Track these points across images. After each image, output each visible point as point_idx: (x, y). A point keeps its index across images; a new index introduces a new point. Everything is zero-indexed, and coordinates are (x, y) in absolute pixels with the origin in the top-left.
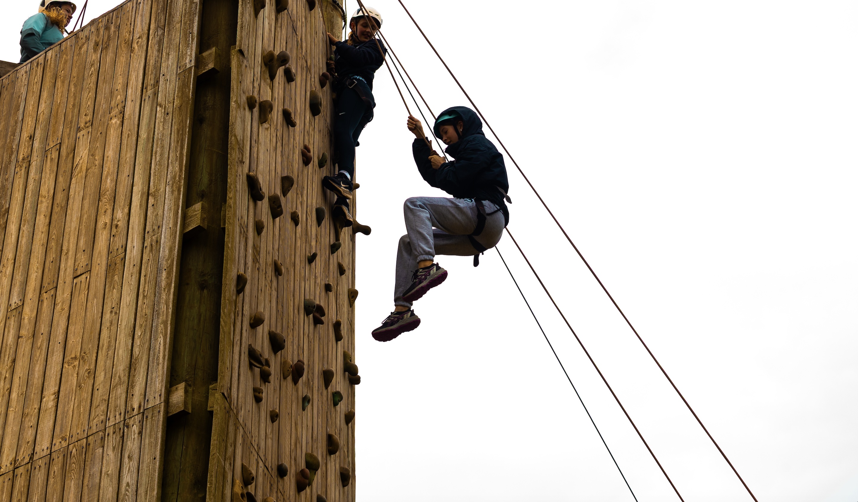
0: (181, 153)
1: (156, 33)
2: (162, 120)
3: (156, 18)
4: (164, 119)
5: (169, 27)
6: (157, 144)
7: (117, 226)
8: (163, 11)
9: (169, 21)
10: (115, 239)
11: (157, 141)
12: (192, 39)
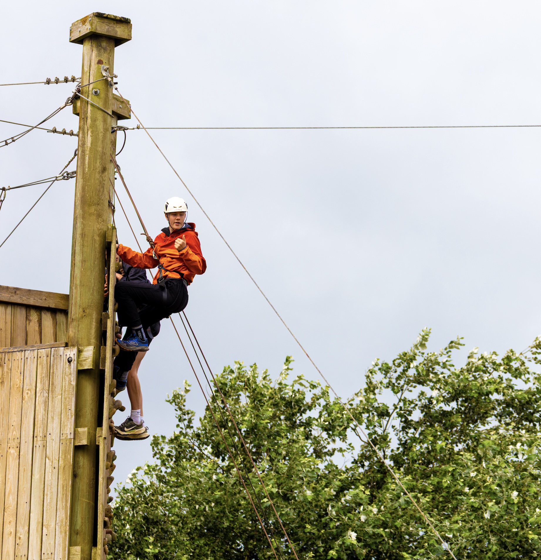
0: (66, 505)
1: (42, 393)
2: (51, 471)
3: (41, 382)
4: (52, 471)
5: (52, 394)
6: (48, 489)
7: (20, 538)
8: (47, 377)
9: (52, 389)
10: (19, 547)
11: (47, 486)
12: (71, 415)
